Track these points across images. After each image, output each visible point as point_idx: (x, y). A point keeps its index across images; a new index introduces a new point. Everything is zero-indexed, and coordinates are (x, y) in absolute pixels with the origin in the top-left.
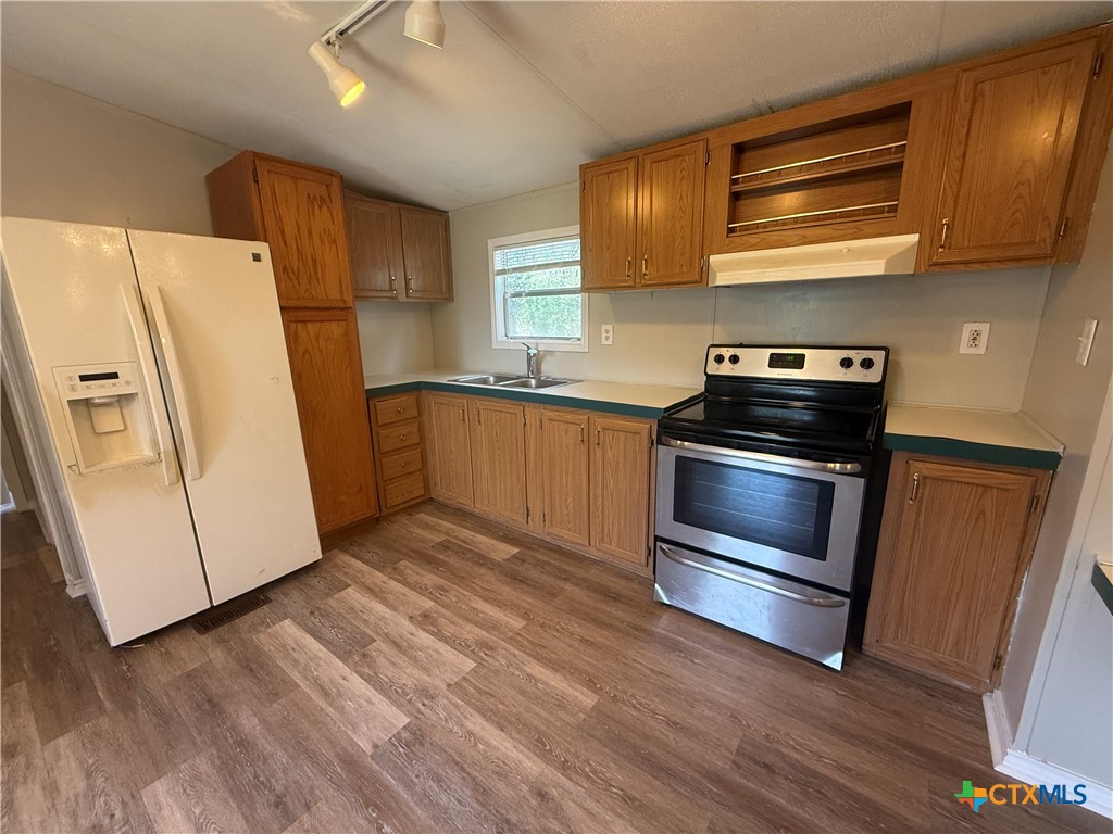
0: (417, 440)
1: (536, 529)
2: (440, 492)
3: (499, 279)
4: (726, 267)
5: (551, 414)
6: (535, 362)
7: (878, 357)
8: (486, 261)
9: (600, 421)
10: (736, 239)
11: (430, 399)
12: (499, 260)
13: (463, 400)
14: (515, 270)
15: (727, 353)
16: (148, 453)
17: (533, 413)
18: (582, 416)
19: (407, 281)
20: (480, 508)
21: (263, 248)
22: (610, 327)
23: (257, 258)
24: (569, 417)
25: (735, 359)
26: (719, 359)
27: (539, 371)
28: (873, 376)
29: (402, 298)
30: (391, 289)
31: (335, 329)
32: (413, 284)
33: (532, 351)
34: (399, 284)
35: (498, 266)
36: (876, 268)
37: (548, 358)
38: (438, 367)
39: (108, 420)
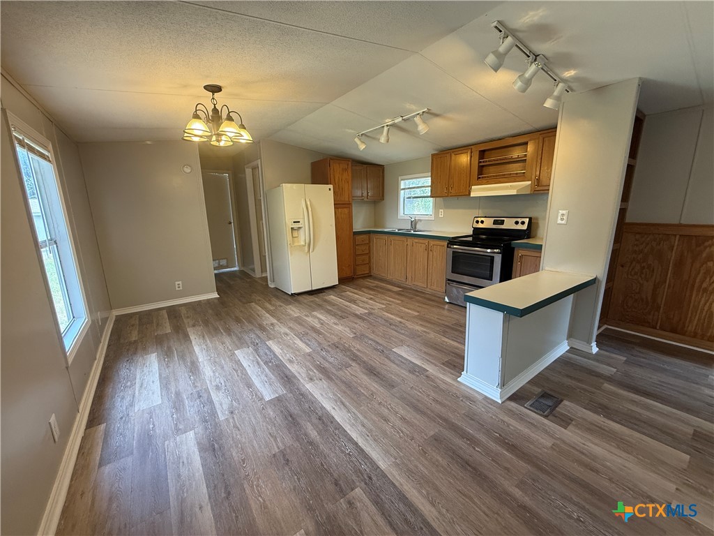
0: (368, 252)
1: (409, 283)
2: (375, 272)
3: (402, 192)
4: (476, 190)
5: (417, 241)
6: (414, 224)
7: (527, 220)
8: (398, 185)
9: (432, 242)
10: (480, 181)
11: (374, 237)
12: (403, 184)
13: (386, 237)
14: (408, 188)
15: (480, 219)
16: (303, 243)
17: (410, 241)
18: (426, 241)
19: (368, 193)
20: (389, 277)
21: (331, 186)
22: (442, 210)
23: (330, 189)
24: (421, 241)
25: (482, 222)
26: (477, 222)
27: (415, 228)
28: (525, 227)
29: (366, 199)
30: (362, 196)
31: (346, 211)
32: (369, 194)
33: (412, 220)
34: (365, 194)
35: (402, 187)
36: (514, 192)
37: (419, 222)
38: (376, 226)
39: (295, 234)
